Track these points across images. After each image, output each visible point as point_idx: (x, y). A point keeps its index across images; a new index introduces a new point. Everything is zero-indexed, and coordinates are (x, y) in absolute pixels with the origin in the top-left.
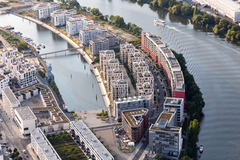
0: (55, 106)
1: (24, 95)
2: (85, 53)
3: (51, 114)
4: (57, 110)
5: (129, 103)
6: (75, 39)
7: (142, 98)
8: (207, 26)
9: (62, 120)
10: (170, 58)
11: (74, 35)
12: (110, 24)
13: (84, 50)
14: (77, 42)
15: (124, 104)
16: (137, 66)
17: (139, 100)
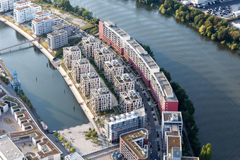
0: (35, 128)
3: (34, 141)
4: (40, 135)
5: (123, 122)
6: (25, 29)
7: (136, 114)
8: (151, 5)
9: (50, 150)
10: (143, 55)
11: (23, 23)
12: (55, 6)
13: (39, 42)
14: (29, 32)
15: (118, 124)
16: (111, 67)
17: (133, 117)
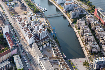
0: (60, 56)
1: (43, 46)
2: (67, 16)
3: (59, 63)
4: (62, 61)
9: (66, 69)
11: (60, 4)
13: (66, 14)
14: (62, 8)
15: (100, 62)
16: (99, 31)
